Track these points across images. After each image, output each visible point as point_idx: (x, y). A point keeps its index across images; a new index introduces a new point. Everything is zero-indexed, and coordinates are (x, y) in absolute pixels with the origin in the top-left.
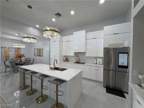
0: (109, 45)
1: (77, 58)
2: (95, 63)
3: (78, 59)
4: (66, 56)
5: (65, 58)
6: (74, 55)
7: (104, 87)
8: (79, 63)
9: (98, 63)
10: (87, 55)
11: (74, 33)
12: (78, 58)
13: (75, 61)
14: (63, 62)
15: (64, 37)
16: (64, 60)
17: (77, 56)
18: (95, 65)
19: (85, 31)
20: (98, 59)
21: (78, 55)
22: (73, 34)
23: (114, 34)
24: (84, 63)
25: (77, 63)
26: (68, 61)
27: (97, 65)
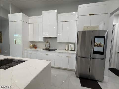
0: (84, 28)
1: (47, 44)
2: (67, 49)
3: (48, 46)
4: (33, 42)
5: (31, 44)
6: (43, 41)
7: (77, 77)
8: (49, 50)
9: (70, 49)
10: (58, 40)
11: (43, 12)
12: (49, 44)
13: (45, 48)
14: (30, 49)
15: (29, 17)
16: (30, 47)
17: (47, 42)
18: (67, 52)
19: (56, 11)
20: (70, 45)
21: (49, 41)
22: (41, 15)
23: (89, 15)
24: (54, 50)
25: (46, 49)
26: (36, 48)
27: (69, 52)
